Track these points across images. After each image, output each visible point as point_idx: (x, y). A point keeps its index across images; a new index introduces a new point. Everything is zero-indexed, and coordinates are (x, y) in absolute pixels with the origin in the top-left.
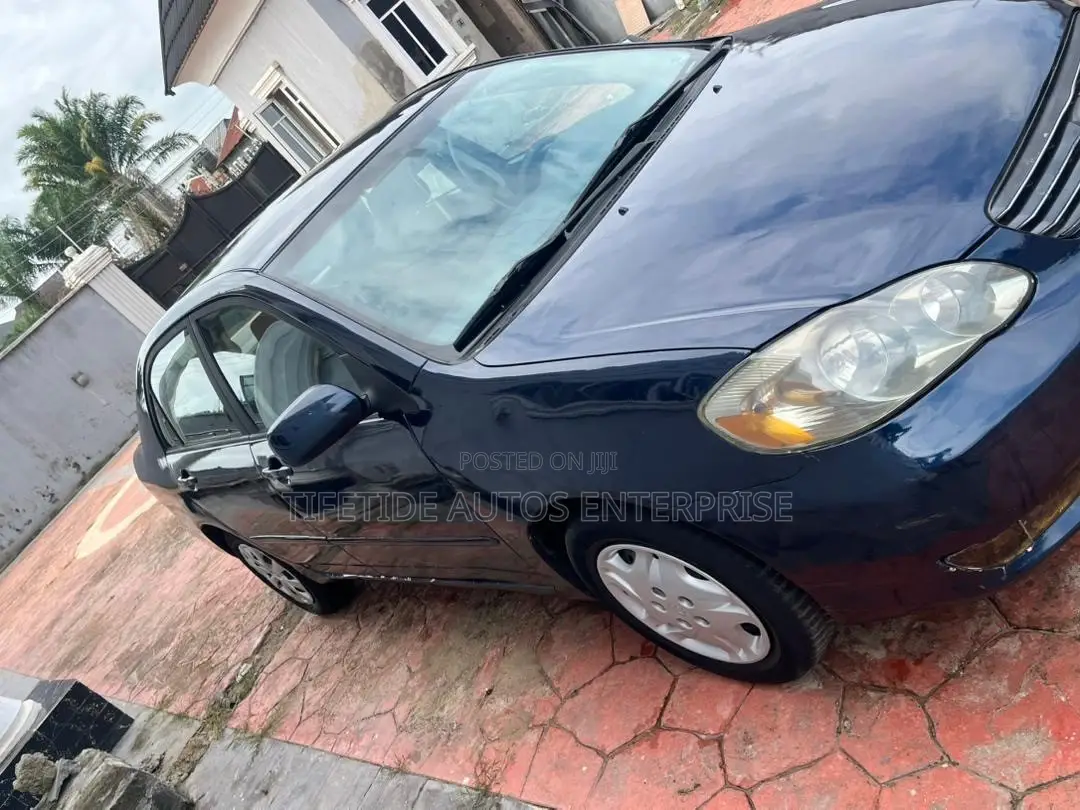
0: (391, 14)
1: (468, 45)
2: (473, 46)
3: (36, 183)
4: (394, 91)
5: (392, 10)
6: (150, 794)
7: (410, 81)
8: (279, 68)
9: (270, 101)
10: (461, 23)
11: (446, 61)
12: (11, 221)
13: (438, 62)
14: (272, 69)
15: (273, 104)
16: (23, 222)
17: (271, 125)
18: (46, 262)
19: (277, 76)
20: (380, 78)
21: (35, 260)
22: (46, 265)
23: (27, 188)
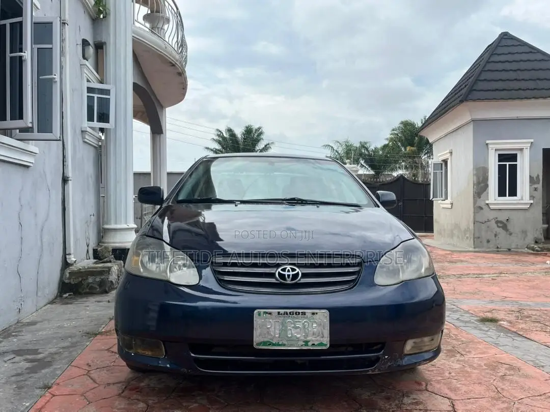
0: (506, 165)
1: (530, 200)
2: (532, 202)
3: (391, 140)
4: (477, 191)
5: (508, 164)
6: (103, 277)
7: (488, 193)
8: (451, 153)
9: (442, 162)
10: (536, 189)
11: (515, 198)
12: (368, 145)
13: (509, 196)
14: (448, 151)
15: (442, 164)
16: (372, 147)
17: (434, 170)
18: (365, 165)
19: (448, 156)
20: (475, 183)
21: (362, 162)
22: (364, 166)
23: (387, 139)
